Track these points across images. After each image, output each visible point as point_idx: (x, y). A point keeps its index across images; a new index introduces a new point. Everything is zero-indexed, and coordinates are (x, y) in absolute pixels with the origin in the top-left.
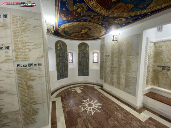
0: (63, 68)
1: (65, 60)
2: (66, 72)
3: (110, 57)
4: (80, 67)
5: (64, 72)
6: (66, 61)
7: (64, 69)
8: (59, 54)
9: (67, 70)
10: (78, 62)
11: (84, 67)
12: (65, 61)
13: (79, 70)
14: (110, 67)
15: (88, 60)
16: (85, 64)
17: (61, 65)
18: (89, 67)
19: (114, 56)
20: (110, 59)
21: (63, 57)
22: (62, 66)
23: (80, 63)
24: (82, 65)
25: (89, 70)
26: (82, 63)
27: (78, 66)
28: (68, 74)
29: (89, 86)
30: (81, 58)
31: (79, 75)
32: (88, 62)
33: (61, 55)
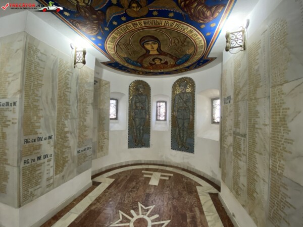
0: (141, 128)
1: (146, 113)
2: (145, 136)
3: (232, 101)
4: (175, 131)
5: (143, 136)
6: (148, 117)
7: (143, 130)
8: (136, 103)
9: (149, 133)
10: (171, 120)
11: (183, 130)
12: (146, 116)
13: (173, 137)
14: (232, 132)
15: (193, 115)
16: (186, 125)
17: (138, 122)
18: (195, 133)
19: (240, 97)
20: (232, 108)
21: (142, 108)
22: (140, 124)
23: (175, 122)
24: (181, 125)
25: (195, 138)
26: (180, 121)
27: (171, 126)
28: (149, 140)
29: (187, 178)
30: (178, 111)
31: (173, 148)
32: (193, 119)
33: (138, 105)
